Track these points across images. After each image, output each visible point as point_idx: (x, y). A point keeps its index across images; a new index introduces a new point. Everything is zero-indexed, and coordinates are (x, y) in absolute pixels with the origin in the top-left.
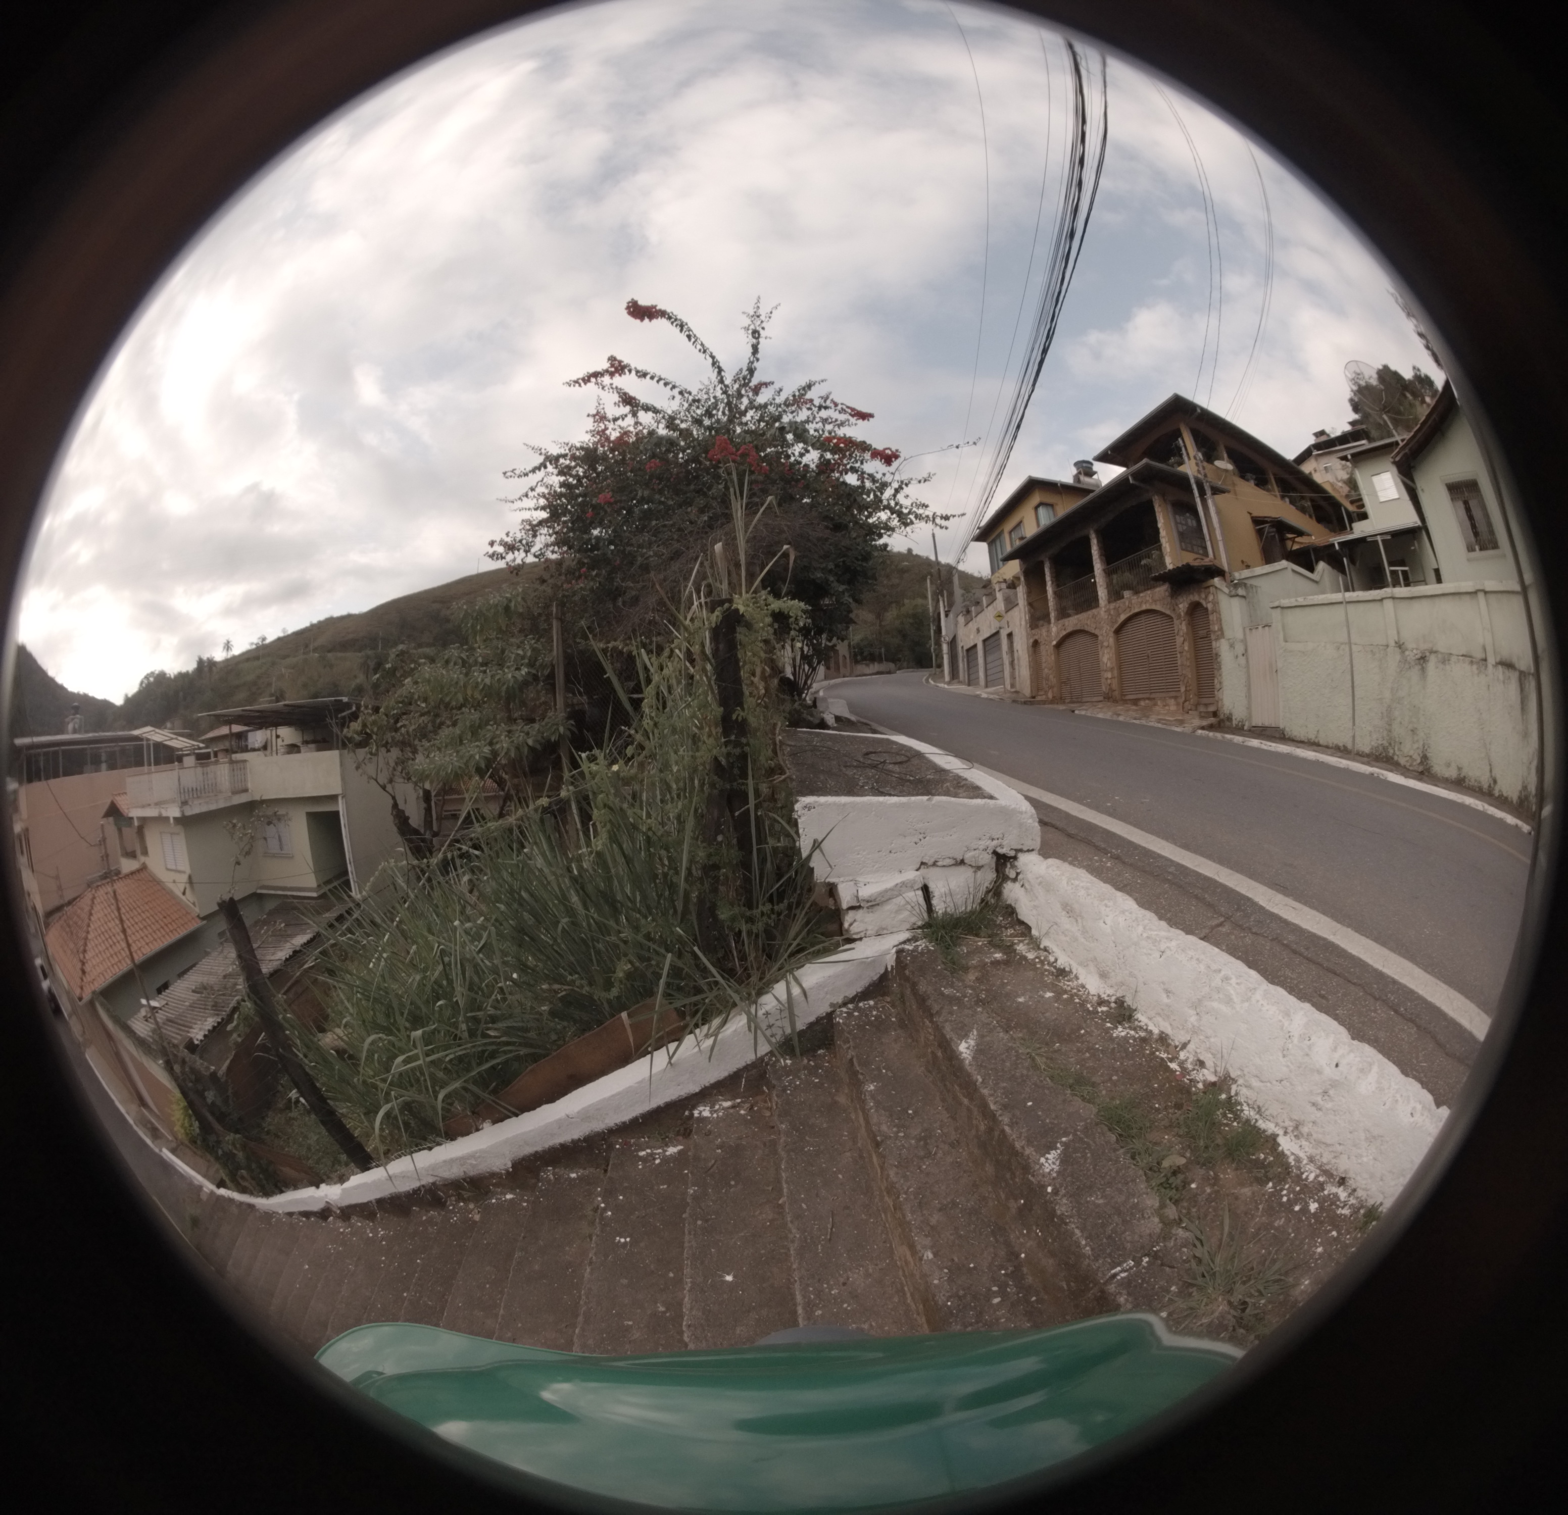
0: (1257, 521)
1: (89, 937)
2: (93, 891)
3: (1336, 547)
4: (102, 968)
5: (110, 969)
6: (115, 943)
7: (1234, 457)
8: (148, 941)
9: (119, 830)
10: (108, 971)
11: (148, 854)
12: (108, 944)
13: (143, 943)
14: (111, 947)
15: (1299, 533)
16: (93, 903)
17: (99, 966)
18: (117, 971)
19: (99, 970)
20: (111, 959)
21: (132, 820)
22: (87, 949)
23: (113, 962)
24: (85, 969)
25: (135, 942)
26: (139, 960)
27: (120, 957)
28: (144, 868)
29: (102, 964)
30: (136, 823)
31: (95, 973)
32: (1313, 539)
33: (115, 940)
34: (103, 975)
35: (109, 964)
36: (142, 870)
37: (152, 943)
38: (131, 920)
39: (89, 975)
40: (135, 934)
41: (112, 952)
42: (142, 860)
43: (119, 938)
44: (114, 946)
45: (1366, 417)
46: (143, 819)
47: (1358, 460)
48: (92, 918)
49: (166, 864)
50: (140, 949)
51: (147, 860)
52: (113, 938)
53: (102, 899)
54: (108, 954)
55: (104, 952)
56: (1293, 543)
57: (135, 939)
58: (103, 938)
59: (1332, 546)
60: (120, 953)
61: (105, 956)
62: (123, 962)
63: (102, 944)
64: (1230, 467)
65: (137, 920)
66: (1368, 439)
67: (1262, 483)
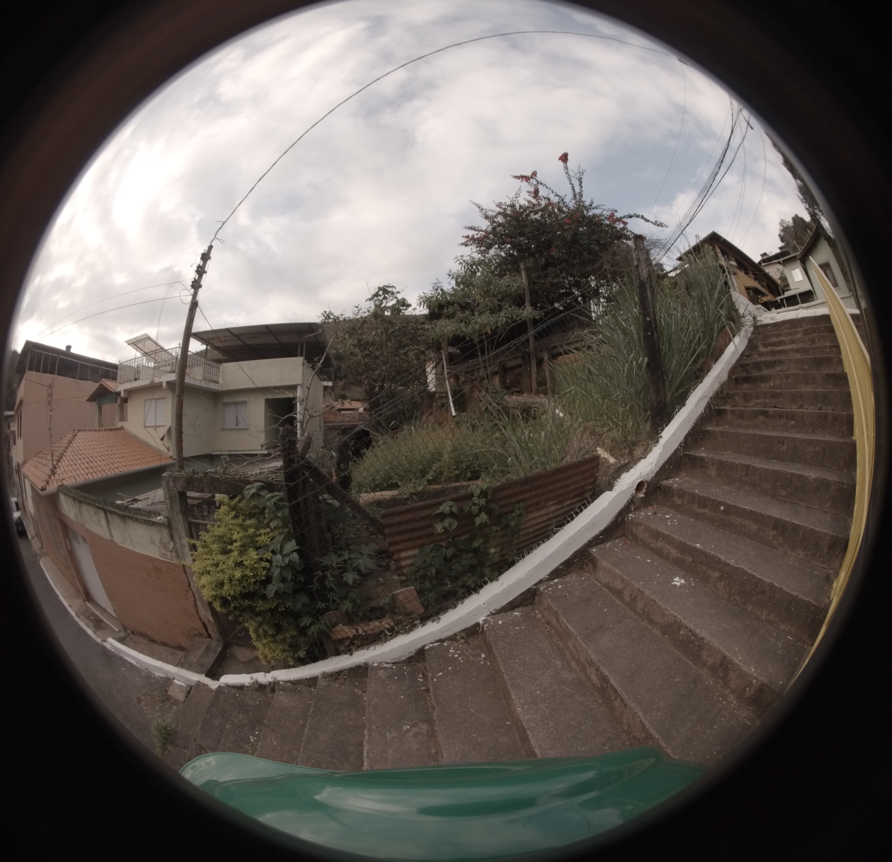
0: (747, 289)
1: (66, 454)
2: (76, 432)
3: (779, 301)
4: (75, 474)
5: (83, 475)
6: (92, 462)
7: (736, 261)
8: (125, 465)
9: (100, 408)
10: (81, 476)
11: (127, 420)
12: (84, 461)
13: (121, 465)
14: (88, 463)
15: (763, 295)
16: (74, 438)
17: (71, 472)
18: (91, 477)
19: (70, 474)
20: (85, 469)
21: (119, 394)
22: (61, 460)
23: (87, 472)
24: (56, 472)
25: (112, 464)
26: (115, 474)
27: (96, 470)
28: (122, 428)
29: (75, 471)
30: (122, 395)
31: (66, 475)
32: (769, 298)
33: (92, 460)
34: (74, 478)
35: (83, 472)
36: (120, 429)
37: (129, 466)
38: (109, 451)
39: (59, 476)
40: (112, 459)
41: (88, 466)
42: (120, 424)
43: (96, 459)
44: (90, 463)
45: (787, 244)
46: (130, 392)
47: (785, 263)
48: (71, 445)
49: (145, 423)
50: (117, 468)
51: (125, 424)
52: (90, 458)
53: (83, 437)
54: (83, 466)
55: (80, 465)
56: (761, 300)
57: (113, 462)
58: (80, 457)
59: (777, 301)
60: (96, 468)
61: (79, 467)
62: (98, 473)
63: (78, 460)
64: (736, 264)
65: (115, 453)
66: (789, 255)
67: (747, 273)
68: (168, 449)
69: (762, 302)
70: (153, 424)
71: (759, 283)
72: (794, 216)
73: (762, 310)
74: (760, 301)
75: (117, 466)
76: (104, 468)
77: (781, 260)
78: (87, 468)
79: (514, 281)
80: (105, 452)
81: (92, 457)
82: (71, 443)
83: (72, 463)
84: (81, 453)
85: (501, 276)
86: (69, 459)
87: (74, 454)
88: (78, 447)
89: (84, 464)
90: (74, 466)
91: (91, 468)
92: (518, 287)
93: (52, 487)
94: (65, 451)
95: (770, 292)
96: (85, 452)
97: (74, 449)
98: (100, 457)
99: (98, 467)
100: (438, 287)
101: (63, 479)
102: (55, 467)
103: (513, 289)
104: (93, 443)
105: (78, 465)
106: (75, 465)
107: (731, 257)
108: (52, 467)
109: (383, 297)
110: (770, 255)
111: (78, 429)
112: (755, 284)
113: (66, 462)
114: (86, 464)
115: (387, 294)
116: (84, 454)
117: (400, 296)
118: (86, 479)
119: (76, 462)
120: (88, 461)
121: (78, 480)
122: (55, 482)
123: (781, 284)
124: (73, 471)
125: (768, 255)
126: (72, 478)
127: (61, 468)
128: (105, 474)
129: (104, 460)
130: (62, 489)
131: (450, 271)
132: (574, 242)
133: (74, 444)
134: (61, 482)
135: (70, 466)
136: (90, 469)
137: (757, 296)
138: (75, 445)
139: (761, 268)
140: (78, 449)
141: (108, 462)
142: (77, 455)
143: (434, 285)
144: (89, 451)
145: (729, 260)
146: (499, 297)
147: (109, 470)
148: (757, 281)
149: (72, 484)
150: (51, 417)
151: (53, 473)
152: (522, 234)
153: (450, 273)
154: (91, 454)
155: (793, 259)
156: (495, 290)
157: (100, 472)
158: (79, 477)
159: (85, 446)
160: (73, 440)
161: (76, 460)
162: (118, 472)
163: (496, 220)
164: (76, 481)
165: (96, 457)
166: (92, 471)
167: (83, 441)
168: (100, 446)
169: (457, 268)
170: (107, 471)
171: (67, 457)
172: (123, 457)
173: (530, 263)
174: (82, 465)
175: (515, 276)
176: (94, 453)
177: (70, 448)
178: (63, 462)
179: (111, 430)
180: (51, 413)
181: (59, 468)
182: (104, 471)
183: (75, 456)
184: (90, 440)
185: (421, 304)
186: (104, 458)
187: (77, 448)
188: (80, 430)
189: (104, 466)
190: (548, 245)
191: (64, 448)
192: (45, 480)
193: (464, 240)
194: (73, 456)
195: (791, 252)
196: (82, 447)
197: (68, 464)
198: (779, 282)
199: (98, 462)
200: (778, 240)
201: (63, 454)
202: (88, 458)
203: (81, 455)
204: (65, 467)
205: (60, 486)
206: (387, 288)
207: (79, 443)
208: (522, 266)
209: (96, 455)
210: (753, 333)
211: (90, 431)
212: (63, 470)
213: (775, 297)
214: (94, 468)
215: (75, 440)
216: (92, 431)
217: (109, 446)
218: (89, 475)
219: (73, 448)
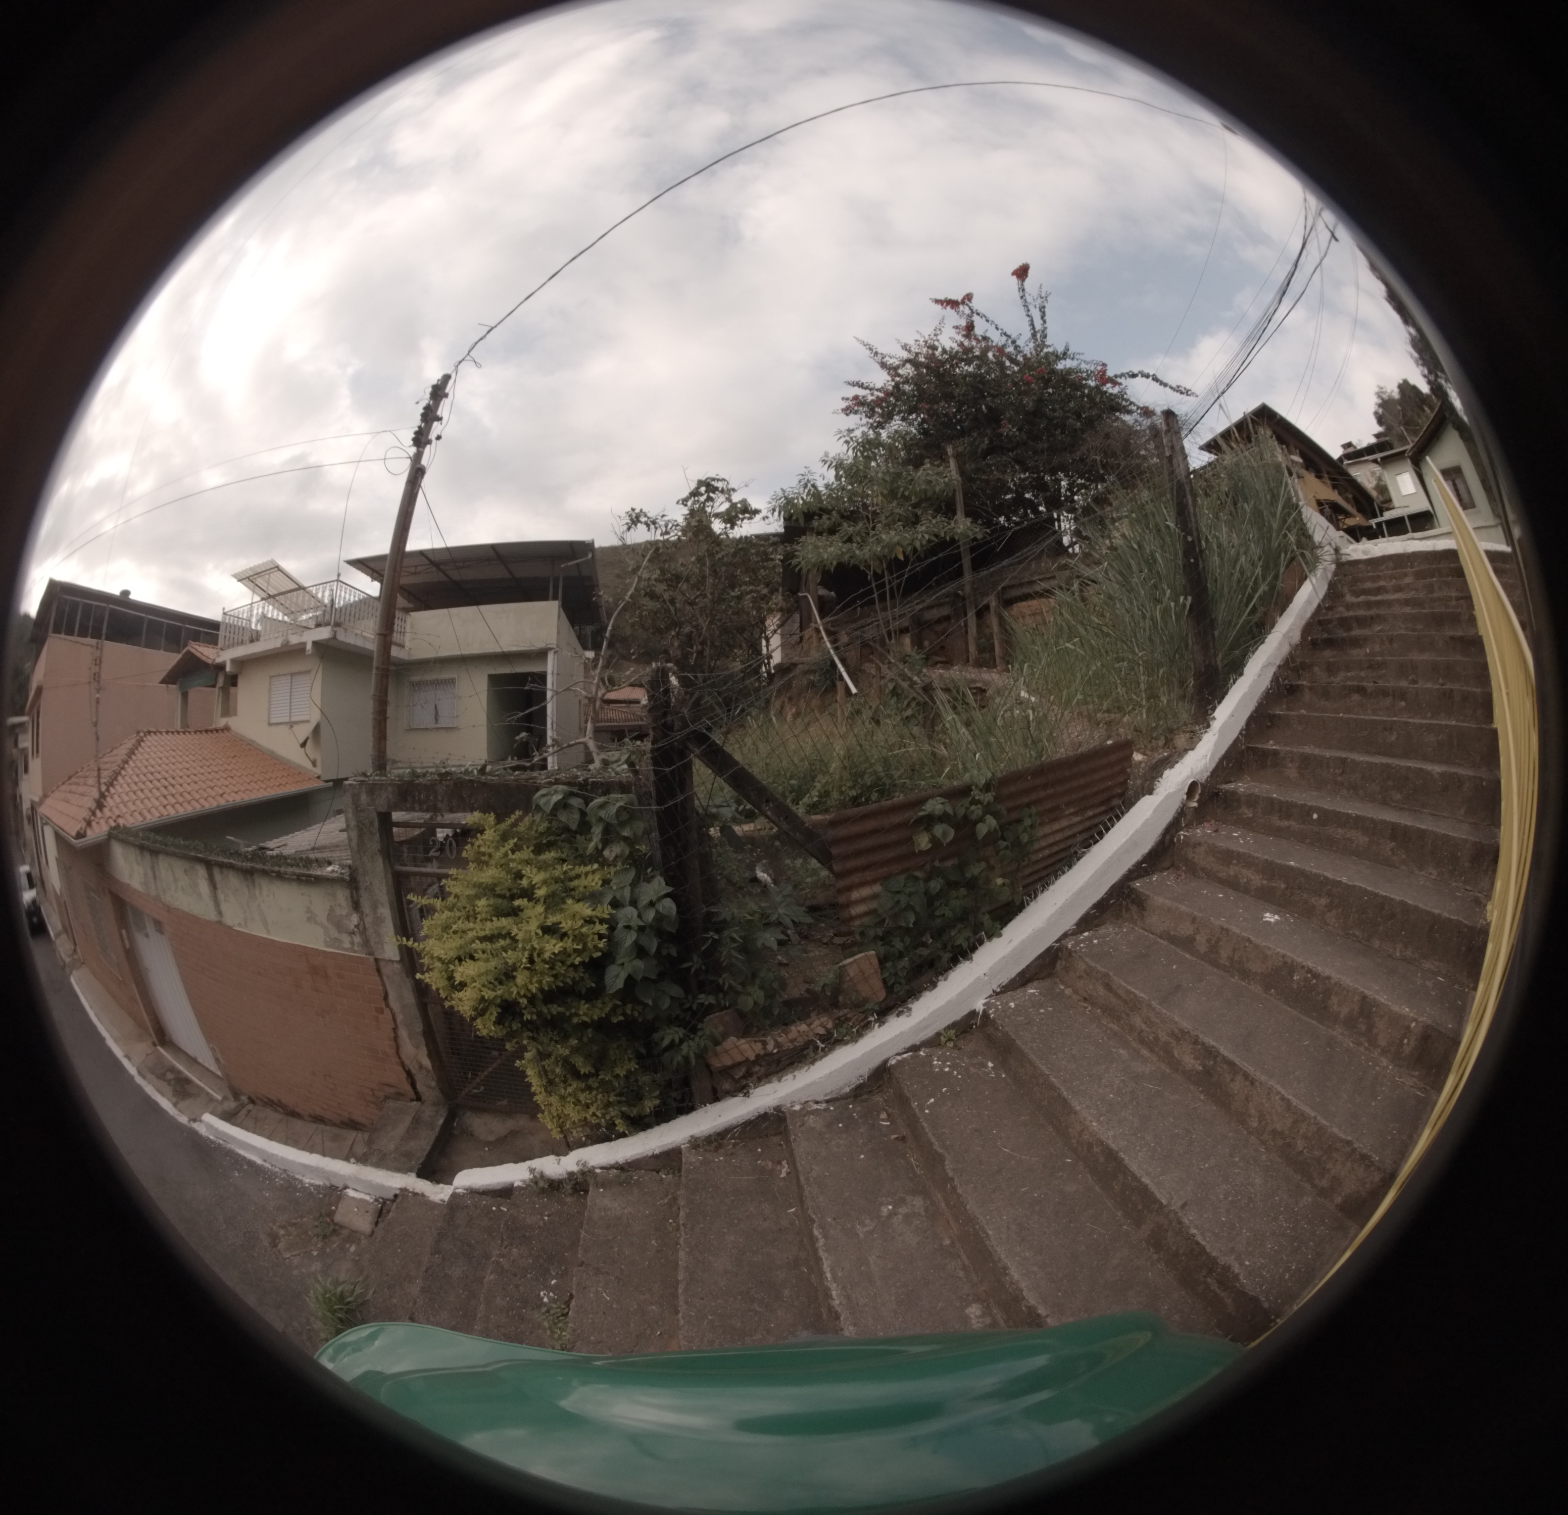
0: (1321, 504)
1: (123, 772)
2: (142, 734)
3: (1374, 527)
4: (142, 807)
5: (157, 809)
6: (173, 786)
7: (1302, 455)
8: (236, 790)
9: (185, 696)
10: (153, 810)
11: (235, 714)
12: (158, 784)
13: (228, 790)
14: (166, 787)
15: (1347, 514)
16: (140, 745)
17: (134, 804)
18: (172, 812)
19: (133, 808)
20: (162, 799)
21: (221, 667)
22: (115, 782)
23: (165, 802)
24: (105, 804)
25: (212, 788)
26: (218, 806)
27: (181, 799)
28: (227, 729)
29: (142, 802)
30: (228, 669)
31: (124, 810)
32: (1357, 520)
33: (174, 782)
34: (140, 813)
35: (157, 803)
36: (222, 730)
37: (244, 792)
38: (205, 767)
39: (111, 810)
40: (211, 781)
41: (165, 792)
42: (222, 722)
43: (181, 781)
44: (170, 788)
45: (1389, 430)
46: (242, 663)
47: (1385, 462)
48: (133, 757)
49: (269, 718)
50: (221, 795)
51: (232, 722)
52: (170, 780)
53: (156, 744)
54: (157, 794)
55: (150, 791)
56: (1344, 524)
57: (213, 785)
58: (151, 777)
59: (1371, 527)
60: (181, 795)
61: (150, 795)
62: (185, 804)
63: (148, 783)
64: (1301, 460)
65: (216, 769)
66: (1392, 448)
67: (1319, 477)
68: (314, 764)
69: (1345, 527)
70: (287, 719)
71: (1340, 494)
72: (1401, 382)
73: (1346, 541)
74: (1341, 524)
75: (221, 792)
76: (197, 796)
77: (1378, 456)
78: (165, 797)
79: (938, 474)
80: (198, 768)
81: (173, 778)
82: (134, 753)
83: (135, 788)
84: (153, 770)
85: (917, 463)
86: (130, 781)
87: (139, 772)
88: (147, 760)
89: (158, 789)
90: (139, 793)
91: (173, 796)
92: (946, 484)
93: (98, 831)
94: (123, 768)
95: (1359, 511)
96: (159, 769)
97: (140, 765)
98: (188, 776)
99: (186, 795)
100: (808, 481)
101: (119, 816)
102: (103, 796)
103: (937, 489)
104: (174, 754)
105: (146, 791)
106: (142, 791)
107: (1293, 449)
108: (96, 795)
109: (705, 497)
110: (1359, 447)
111: (146, 730)
112: (1333, 496)
113: (125, 786)
114: (162, 789)
115: (714, 493)
116: (159, 773)
117: (736, 498)
118: (162, 815)
119: (143, 787)
120: (166, 784)
121: (149, 817)
122: (102, 822)
123: (1377, 497)
124: (138, 802)
125: (1355, 447)
126: (136, 814)
127: (116, 797)
128: (198, 807)
129: (196, 783)
130: (119, 834)
131: (826, 455)
132: (1037, 413)
133: (139, 755)
134: (115, 821)
135: (131, 794)
136: (169, 797)
137: (1336, 517)
138: (141, 757)
139: (1343, 470)
140: (147, 764)
141: (204, 786)
142: (145, 775)
143: (801, 477)
144: (167, 768)
145: (1290, 453)
146: (914, 499)
147: (206, 799)
148: (1336, 491)
149: (136, 824)
150: (98, 702)
151: (100, 806)
152: (949, 397)
153: (826, 459)
154: (171, 772)
155: (1400, 456)
156: (906, 489)
157: (189, 802)
158: (149, 812)
159: (161, 759)
160: (137, 748)
161: (144, 783)
162: (222, 802)
163: (900, 371)
164: (145, 819)
165: (181, 777)
166: (173, 801)
167: (155, 750)
168: (187, 759)
169: (840, 449)
170: (202, 801)
171: (127, 778)
172: (232, 777)
173: (963, 445)
174: (154, 791)
175: (938, 466)
176: (178, 771)
177: (131, 763)
178: (118, 787)
179: (207, 731)
180: (98, 696)
181: (112, 798)
182: (197, 801)
183: (142, 776)
184: (168, 748)
185: (774, 510)
186: (196, 779)
187: (144, 761)
188: (149, 732)
189: (197, 792)
190: (994, 417)
191: (119, 762)
192: (84, 819)
193: (844, 404)
194: (138, 776)
195: (1396, 443)
196: (154, 760)
197: (128, 789)
198: (1374, 494)
199: (185, 785)
200: (1374, 421)
201: (120, 773)
202: (166, 779)
203: (152, 774)
204: (124, 796)
205: (112, 828)
206: (713, 483)
207: (148, 754)
208: (950, 450)
209: (181, 774)
210: (1335, 574)
211: (167, 732)
212: (118, 800)
213: (1368, 519)
214: (177, 796)
215: (140, 749)
216: (173, 733)
217: (204, 758)
218: (169, 807)
219: (138, 762)
